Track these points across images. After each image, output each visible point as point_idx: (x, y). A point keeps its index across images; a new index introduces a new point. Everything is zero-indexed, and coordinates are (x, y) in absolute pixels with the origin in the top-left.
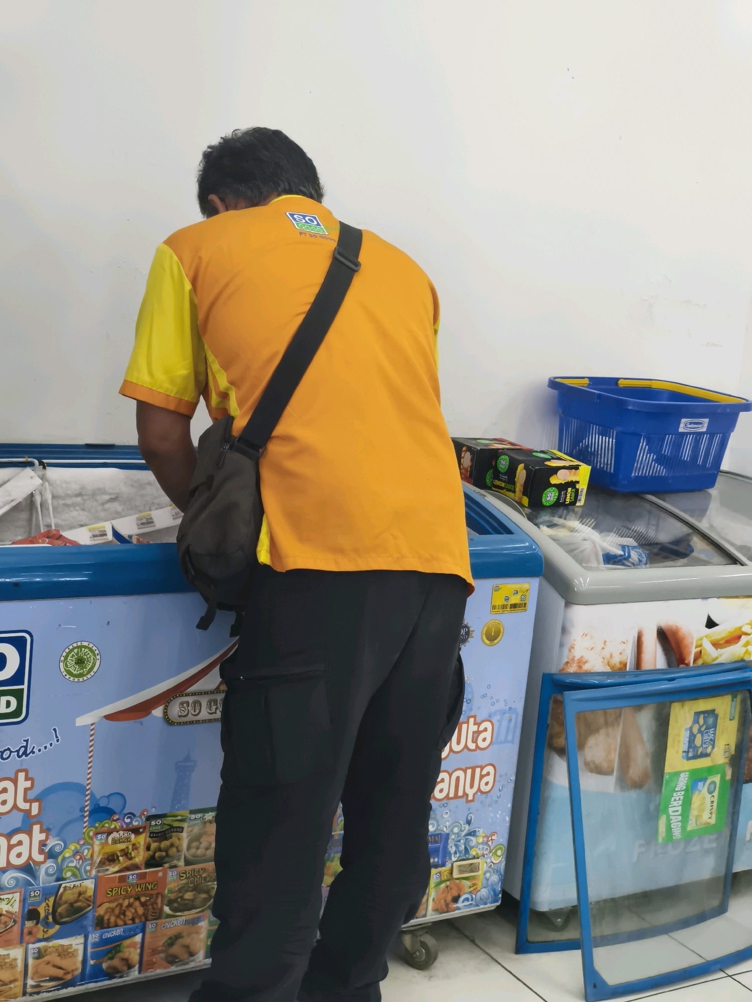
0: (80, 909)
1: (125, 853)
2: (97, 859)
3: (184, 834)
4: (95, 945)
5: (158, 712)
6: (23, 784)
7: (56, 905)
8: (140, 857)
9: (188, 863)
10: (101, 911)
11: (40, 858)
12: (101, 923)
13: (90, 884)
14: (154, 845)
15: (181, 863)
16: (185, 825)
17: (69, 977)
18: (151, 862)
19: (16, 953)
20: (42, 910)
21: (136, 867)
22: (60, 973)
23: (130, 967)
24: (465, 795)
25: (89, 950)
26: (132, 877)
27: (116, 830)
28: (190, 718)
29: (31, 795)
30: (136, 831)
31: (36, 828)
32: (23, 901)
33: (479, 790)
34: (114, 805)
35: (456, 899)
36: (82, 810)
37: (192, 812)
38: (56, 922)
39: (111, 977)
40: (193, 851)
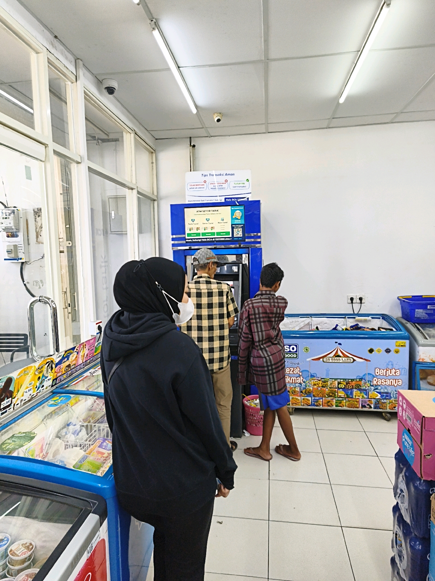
0: (310, 393)
1: (317, 384)
2: (313, 384)
3: (329, 383)
4: (313, 400)
5: (321, 360)
6: (298, 369)
7: (306, 391)
8: (320, 385)
9: (330, 388)
10: (314, 394)
11: (302, 382)
12: (314, 396)
13: (311, 388)
14: (323, 384)
15: (329, 388)
16: (329, 381)
17: (309, 404)
18: (323, 387)
19: (299, 398)
20: (303, 391)
21: (320, 387)
22: (307, 403)
23: (320, 405)
24: (394, 385)
25: (312, 400)
26: (319, 389)
27: (315, 380)
28: (328, 361)
29: (300, 371)
30: (319, 380)
31: (301, 377)
32: (300, 389)
33: (398, 384)
34: (315, 375)
35: (395, 407)
36: (309, 375)
37: (330, 379)
38: (306, 394)
39: (317, 406)
40: (331, 386)
